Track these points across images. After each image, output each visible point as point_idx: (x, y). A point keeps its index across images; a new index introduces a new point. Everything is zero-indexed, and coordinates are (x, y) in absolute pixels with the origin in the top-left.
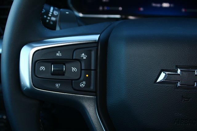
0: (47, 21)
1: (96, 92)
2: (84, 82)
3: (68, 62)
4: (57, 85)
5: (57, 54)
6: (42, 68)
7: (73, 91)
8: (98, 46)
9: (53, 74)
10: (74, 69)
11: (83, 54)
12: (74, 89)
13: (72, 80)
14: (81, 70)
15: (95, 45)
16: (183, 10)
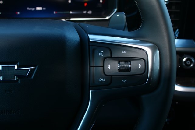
16: (55, 13)
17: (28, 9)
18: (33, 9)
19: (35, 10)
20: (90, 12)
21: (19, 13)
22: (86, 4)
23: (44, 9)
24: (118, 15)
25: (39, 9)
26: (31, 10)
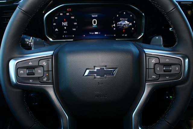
0: (29, 45)
1: (53, 83)
2: (46, 78)
3: (36, 67)
4: (31, 81)
5: (30, 64)
6: (22, 72)
7: (40, 83)
8: (52, 58)
9: (28, 74)
10: (39, 71)
11: (44, 63)
12: (41, 82)
13: (39, 77)
14: (44, 71)
15: (51, 57)
16: (105, 35)
17: (90, 33)
18: (93, 33)
19: (94, 34)
20: (126, 35)
21: (84, 36)
22: (124, 31)
23: (99, 33)
24: (157, 38)
25: (96, 33)
26: (92, 34)
